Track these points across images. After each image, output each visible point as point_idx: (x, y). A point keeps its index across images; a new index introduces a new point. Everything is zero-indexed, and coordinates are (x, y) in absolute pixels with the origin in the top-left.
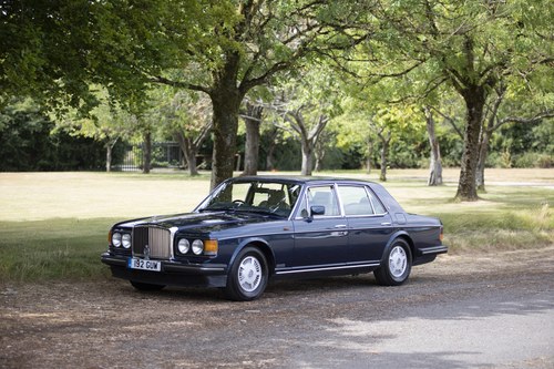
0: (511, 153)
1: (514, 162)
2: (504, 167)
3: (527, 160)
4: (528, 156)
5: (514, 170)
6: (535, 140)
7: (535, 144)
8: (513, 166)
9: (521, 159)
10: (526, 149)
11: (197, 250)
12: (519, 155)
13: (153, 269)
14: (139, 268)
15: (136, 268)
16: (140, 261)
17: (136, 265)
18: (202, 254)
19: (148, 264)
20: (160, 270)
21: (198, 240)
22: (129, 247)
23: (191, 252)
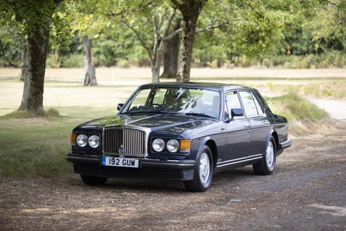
0: (59, 55)
1: (62, 63)
2: (53, 67)
3: (73, 61)
4: (74, 58)
5: (62, 70)
6: (79, 44)
7: (79, 48)
8: (61, 67)
9: (68, 60)
10: (72, 51)
11: (172, 148)
12: (66, 57)
13: (131, 166)
14: (115, 165)
15: (111, 165)
16: (116, 159)
17: (111, 162)
18: (178, 152)
19: (125, 162)
20: (138, 167)
21: (173, 140)
22: (97, 147)
23: (165, 150)
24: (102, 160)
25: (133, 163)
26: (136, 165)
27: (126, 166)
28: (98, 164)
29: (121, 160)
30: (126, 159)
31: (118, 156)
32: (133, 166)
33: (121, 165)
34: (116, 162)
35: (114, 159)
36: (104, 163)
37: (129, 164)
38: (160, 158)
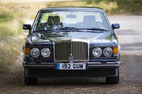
13: (80, 69)
14: (67, 69)
15: (64, 69)
17: (64, 67)
18: (112, 56)
19: (75, 66)
20: (85, 69)
21: (108, 48)
22: (48, 56)
23: (103, 55)
24: (56, 65)
25: (82, 66)
27: (76, 69)
28: (54, 69)
29: (72, 65)
30: (76, 64)
31: (69, 62)
32: (81, 69)
33: (72, 68)
34: (68, 66)
35: (66, 65)
36: (59, 68)
37: (78, 67)
38: (101, 62)
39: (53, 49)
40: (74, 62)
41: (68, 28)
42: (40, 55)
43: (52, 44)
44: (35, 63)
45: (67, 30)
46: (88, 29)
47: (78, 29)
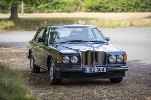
13: (101, 72)
14: (92, 72)
15: (90, 72)
16: (92, 68)
17: (90, 71)
18: (123, 62)
19: (98, 70)
20: (106, 72)
21: (120, 56)
22: (76, 62)
23: (116, 61)
24: (84, 69)
25: (103, 70)
26: (105, 71)
27: (99, 72)
28: (82, 73)
29: (96, 68)
30: (99, 68)
31: (93, 67)
32: (103, 72)
33: (96, 71)
34: (93, 70)
35: (91, 69)
36: (86, 71)
37: (100, 71)
38: (117, 66)
39: (80, 57)
40: (97, 67)
41: (77, 40)
42: (70, 62)
43: (80, 53)
44: (67, 68)
45: (76, 42)
46: (91, 41)
47: (85, 41)
